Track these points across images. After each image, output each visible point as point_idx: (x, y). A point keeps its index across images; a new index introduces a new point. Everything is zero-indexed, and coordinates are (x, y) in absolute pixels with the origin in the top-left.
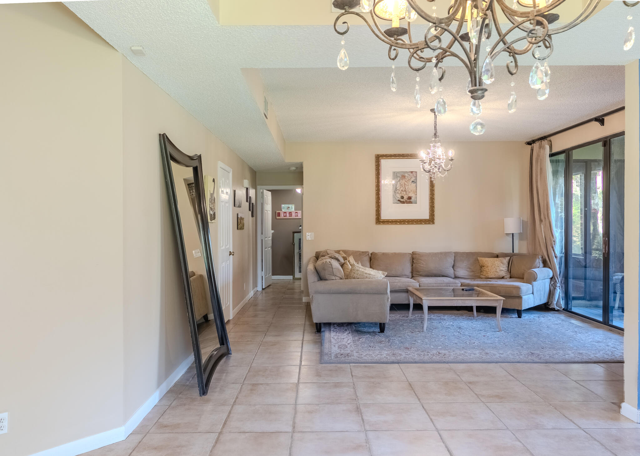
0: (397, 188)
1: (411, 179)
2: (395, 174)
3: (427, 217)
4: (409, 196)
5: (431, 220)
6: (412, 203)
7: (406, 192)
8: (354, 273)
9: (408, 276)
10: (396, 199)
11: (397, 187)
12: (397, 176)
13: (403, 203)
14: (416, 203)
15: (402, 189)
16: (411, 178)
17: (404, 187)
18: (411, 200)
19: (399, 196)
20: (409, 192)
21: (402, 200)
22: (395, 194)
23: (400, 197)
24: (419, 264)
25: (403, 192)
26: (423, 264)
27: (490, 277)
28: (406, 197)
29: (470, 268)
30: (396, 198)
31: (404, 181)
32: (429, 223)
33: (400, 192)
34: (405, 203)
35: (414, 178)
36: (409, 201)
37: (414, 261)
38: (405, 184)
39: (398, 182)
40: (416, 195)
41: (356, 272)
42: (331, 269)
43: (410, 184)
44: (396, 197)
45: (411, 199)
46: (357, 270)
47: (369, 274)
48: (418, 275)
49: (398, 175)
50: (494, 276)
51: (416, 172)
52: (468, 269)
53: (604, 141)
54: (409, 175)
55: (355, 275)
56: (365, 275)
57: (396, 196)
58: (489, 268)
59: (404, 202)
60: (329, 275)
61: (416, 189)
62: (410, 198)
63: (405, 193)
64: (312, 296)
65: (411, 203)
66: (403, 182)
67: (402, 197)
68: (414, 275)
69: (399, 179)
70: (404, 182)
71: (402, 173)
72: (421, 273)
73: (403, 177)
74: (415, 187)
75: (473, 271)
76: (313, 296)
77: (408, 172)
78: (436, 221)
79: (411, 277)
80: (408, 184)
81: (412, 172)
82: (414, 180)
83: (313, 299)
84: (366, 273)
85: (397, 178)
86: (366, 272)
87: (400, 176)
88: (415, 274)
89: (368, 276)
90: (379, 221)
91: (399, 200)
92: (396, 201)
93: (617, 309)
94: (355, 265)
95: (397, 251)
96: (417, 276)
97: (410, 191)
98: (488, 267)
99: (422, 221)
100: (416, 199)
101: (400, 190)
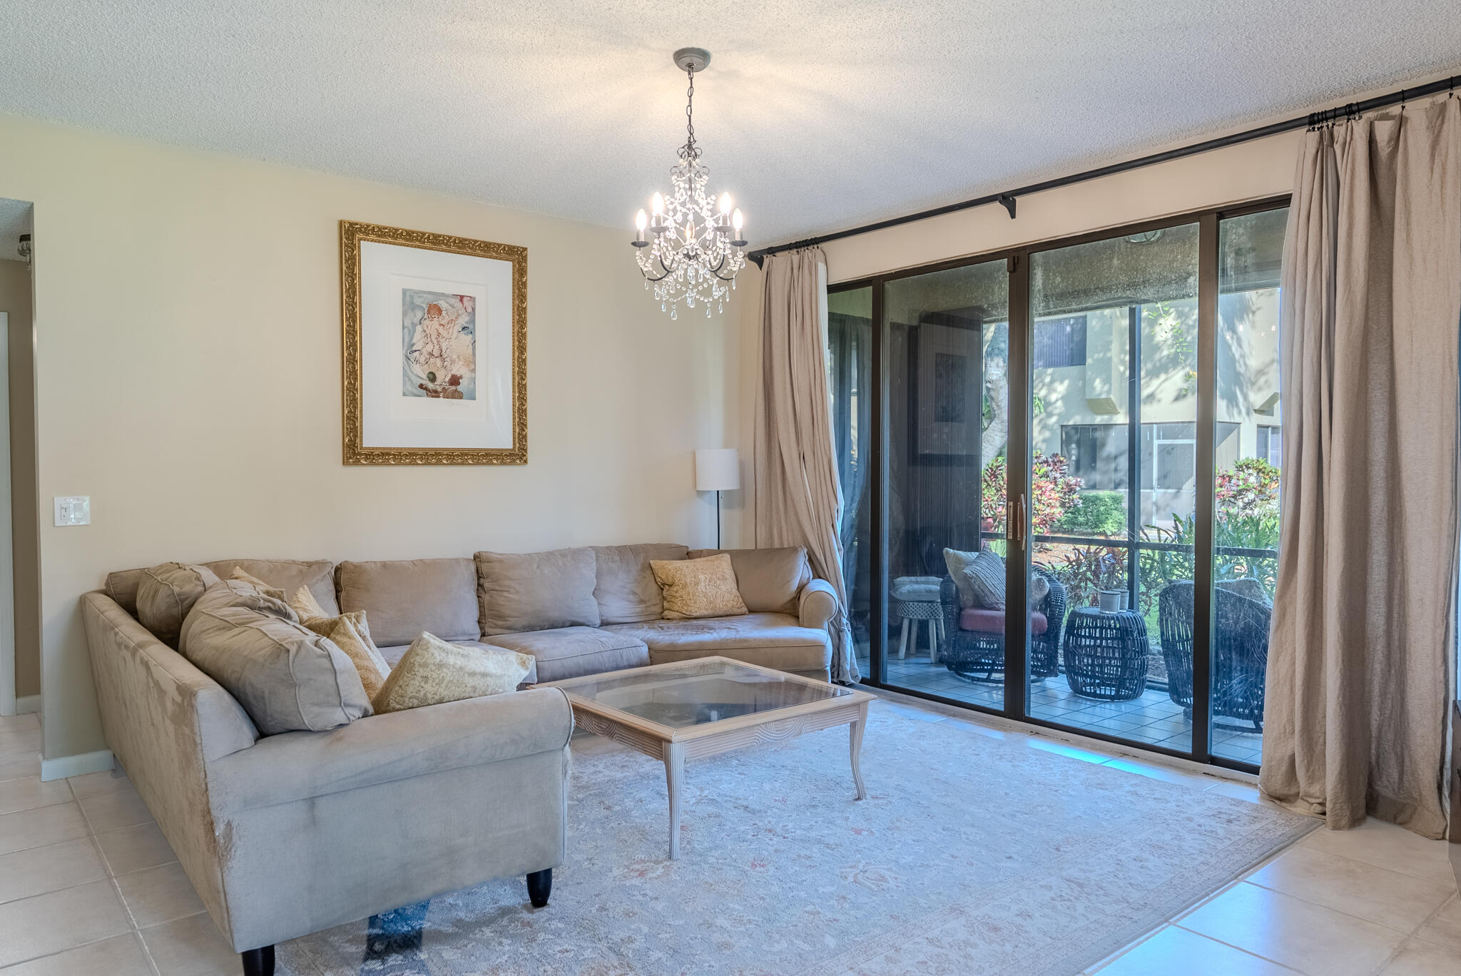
0: (413, 345)
1: (457, 318)
2: (408, 299)
3: (505, 441)
4: (453, 373)
5: (517, 455)
6: (461, 398)
7: (444, 360)
8: (426, 679)
9: (471, 635)
10: (410, 380)
11: (414, 341)
12: (412, 303)
13: (435, 394)
14: (475, 399)
15: (429, 348)
16: (459, 315)
17: (435, 341)
18: (460, 388)
19: (421, 373)
20: (453, 362)
21: (430, 386)
22: (409, 365)
23: (425, 376)
24: (506, 594)
25: (432, 360)
26: (517, 592)
27: (695, 614)
28: (443, 377)
29: (634, 593)
30: (413, 378)
31: (435, 323)
32: (513, 463)
33: (422, 360)
34: (439, 397)
35: (467, 319)
36: (453, 388)
37: (487, 585)
38: (439, 334)
39: (416, 325)
40: (474, 371)
41: (435, 676)
42: (329, 678)
43: (454, 337)
44: (410, 374)
45: (459, 384)
46: (440, 666)
47: (485, 675)
48: (502, 627)
49: (417, 301)
50: (706, 613)
51: (472, 299)
52: (631, 597)
53: (1014, 258)
54: (452, 306)
55: (428, 687)
56: (471, 682)
57: (413, 373)
58: (690, 589)
59: (436, 392)
60: (316, 709)
61: (474, 354)
62: (455, 381)
63: (438, 362)
64: (229, 824)
65: (459, 395)
66: (433, 325)
67: (432, 378)
68: (488, 630)
69: (419, 314)
70: (438, 327)
71: (429, 296)
72: (511, 621)
73: (435, 310)
74: (471, 346)
75: (642, 601)
76: (234, 824)
77: (447, 296)
78: (531, 454)
79: (478, 637)
80: (449, 336)
81: (462, 297)
82: (466, 323)
83: (235, 838)
84: (473, 674)
85: (413, 310)
86: (473, 665)
87: (424, 306)
88: (491, 627)
89: (479, 682)
90: (354, 452)
91: (421, 386)
92: (410, 388)
93: (903, 657)
94: (429, 642)
95: (428, 554)
96: (498, 631)
97: (454, 357)
98: (685, 586)
99: (492, 456)
100: (472, 386)
101: (425, 353)
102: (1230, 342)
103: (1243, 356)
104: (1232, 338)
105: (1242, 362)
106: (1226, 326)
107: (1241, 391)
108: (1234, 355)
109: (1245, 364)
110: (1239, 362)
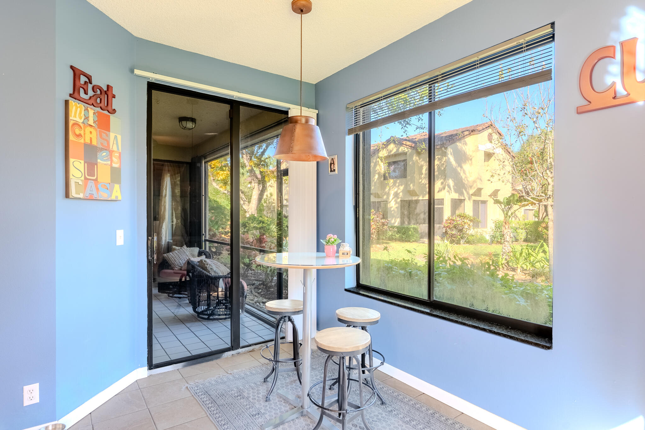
102: (460, 171)
103: (466, 177)
104: (461, 170)
105: (466, 179)
106: (457, 165)
107: (466, 191)
108: (462, 177)
109: (467, 180)
110: (464, 179)
